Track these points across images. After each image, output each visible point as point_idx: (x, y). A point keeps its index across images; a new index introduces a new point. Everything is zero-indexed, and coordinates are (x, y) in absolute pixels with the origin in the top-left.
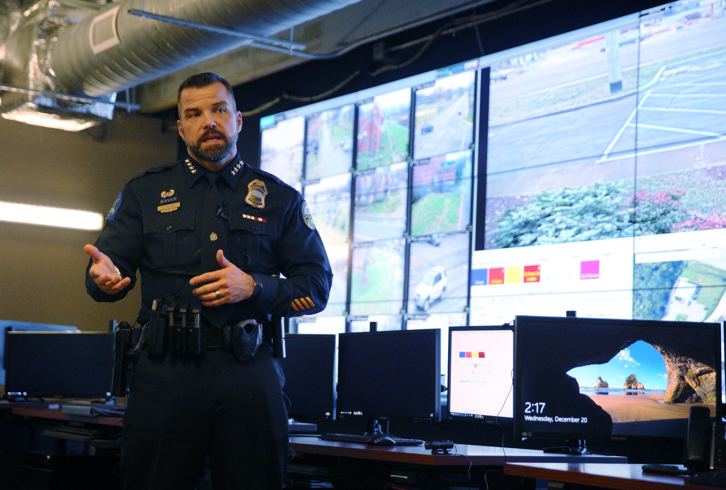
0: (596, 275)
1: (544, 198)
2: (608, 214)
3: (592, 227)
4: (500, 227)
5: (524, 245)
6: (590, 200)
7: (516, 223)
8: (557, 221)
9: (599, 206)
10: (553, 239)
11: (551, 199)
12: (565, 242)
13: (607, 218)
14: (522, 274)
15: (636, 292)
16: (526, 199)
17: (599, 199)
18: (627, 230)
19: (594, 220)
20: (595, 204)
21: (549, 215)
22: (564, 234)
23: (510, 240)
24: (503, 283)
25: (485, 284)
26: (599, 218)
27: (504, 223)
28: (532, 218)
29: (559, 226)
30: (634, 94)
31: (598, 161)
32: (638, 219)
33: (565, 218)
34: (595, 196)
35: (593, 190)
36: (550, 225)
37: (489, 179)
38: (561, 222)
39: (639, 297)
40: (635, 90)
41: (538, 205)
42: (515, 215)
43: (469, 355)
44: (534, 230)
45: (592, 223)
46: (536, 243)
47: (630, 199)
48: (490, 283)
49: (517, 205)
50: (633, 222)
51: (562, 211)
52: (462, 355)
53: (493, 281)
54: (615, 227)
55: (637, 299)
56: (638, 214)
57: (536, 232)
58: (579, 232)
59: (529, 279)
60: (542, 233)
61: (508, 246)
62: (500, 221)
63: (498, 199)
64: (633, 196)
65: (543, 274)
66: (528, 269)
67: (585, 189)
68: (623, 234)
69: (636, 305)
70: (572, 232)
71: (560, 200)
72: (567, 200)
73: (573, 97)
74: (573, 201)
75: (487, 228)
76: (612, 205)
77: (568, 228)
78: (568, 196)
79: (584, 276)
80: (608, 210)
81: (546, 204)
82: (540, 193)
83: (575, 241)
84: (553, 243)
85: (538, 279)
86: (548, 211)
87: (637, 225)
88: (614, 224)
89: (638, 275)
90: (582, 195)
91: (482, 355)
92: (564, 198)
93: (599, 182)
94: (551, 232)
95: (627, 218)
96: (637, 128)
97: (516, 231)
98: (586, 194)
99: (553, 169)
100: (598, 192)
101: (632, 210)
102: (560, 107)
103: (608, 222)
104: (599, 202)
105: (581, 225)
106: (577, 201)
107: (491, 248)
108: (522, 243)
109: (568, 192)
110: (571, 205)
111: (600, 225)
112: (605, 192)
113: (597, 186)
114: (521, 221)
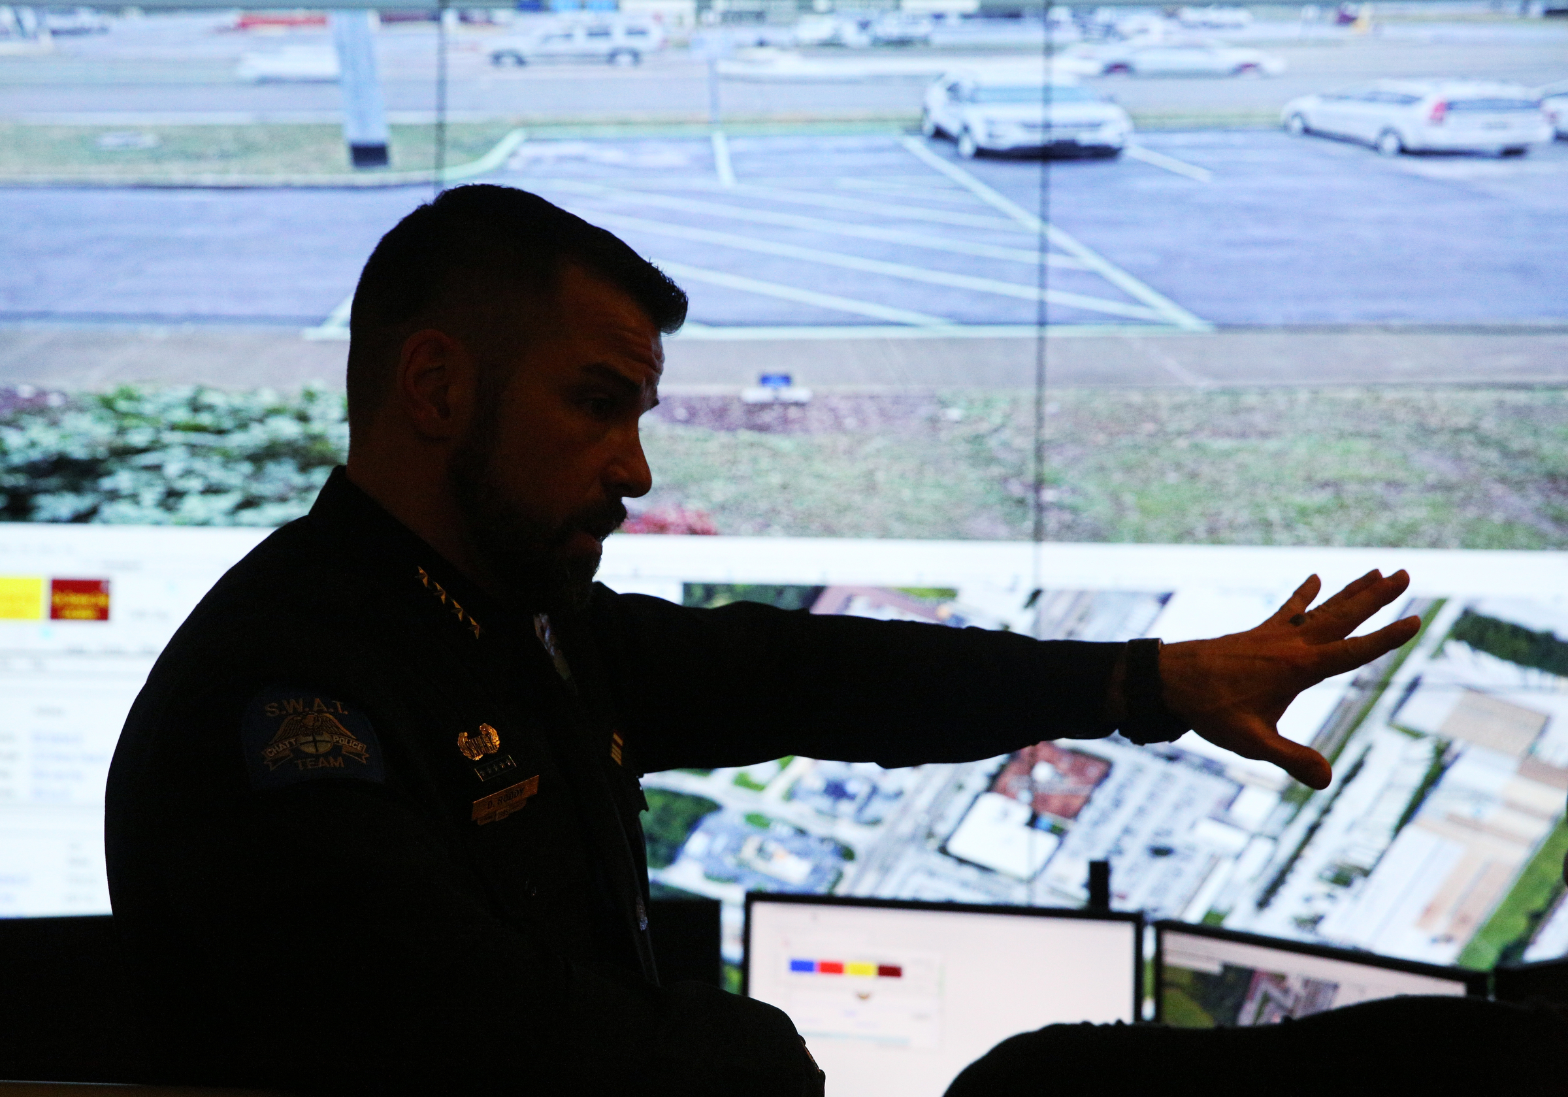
1: (123, 405)
3: (292, 494)
5: (54, 521)
6: (287, 429)
7: (18, 459)
8: (173, 468)
10: (159, 514)
11: (148, 408)
12: (204, 523)
14: (43, 598)
16: (54, 401)
17: (316, 427)
20: (301, 443)
21: (142, 452)
22: (194, 505)
28: (78, 452)
29: (180, 485)
30: (427, 184)
31: (312, 333)
33: (199, 465)
34: (303, 418)
35: (296, 402)
36: (145, 476)
38: (188, 473)
40: (431, 175)
41: (101, 419)
42: (13, 438)
44: (86, 484)
45: (293, 488)
46: (96, 518)
49: (21, 411)
51: (191, 445)
57: (95, 490)
58: (249, 503)
59: (66, 612)
60: (114, 495)
65: (118, 602)
66: (60, 586)
67: (268, 398)
70: (226, 502)
71: (181, 415)
72: (205, 419)
73: (225, 155)
74: (227, 423)
77: (212, 490)
78: (210, 408)
81: (127, 422)
82: (109, 390)
83: (236, 525)
84: (158, 523)
85: (103, 614)
86: (138, 438)
90: (256, 414)
92: (196, 410)
93: (317, 385)
94: (150, 496)
97: (20, 480)
98: (274, 412)
99: (161, 332)
100: (314, 410)
104: (315, 438)
105: (257, 488)
106: (243, 426)
108: (44, 514)
109: (209, 398)
110: (220, 432)
113: (310, 396)
114: (35, 455)
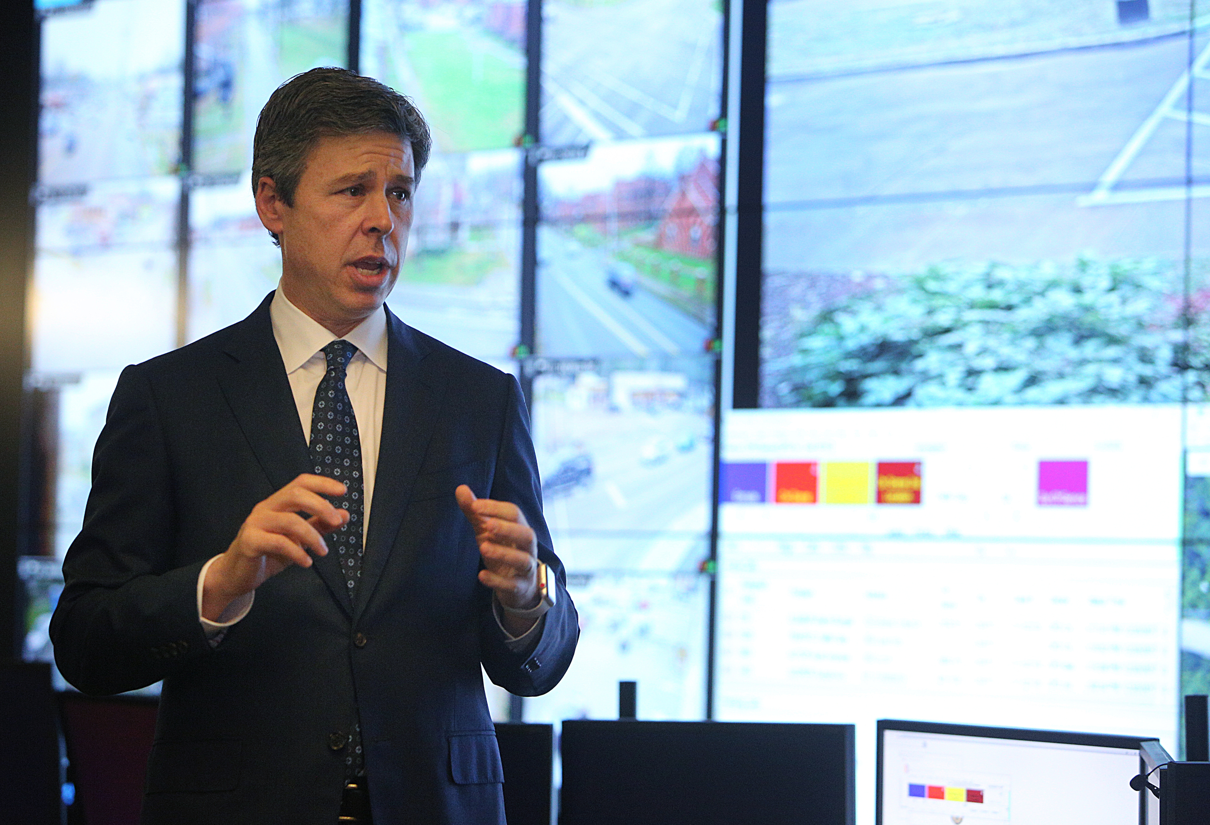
0: (1080, 498)
1: (932, 285)
2: (1112, 341)
3: (1068, 370)
4: (805, 351)
5: (879, 405)
6: (1063, 301)
7: (851, 344)
8: (971, 348)
9: (1089, 319)
10: (961, 395)
11: (951, 287)
12: (996, 403)
13: (1112, 352)
14: (870, 481)
15: (1187, 548)
16: (879, 284)
17: (1088, 298)
18: (1164, 387)
19: (1073, 353)
20: (1076, 314)
21: (947, 331)
22: (989, 384)
23: (836, 388)
24: (814, 500)
25: (763, 500)
26: (1090, 348)
27: (816, 343)
28: (898, 336)
29: (978, 363)
30: (1182, 34)
31: (1084, 200)
32: (1195, 361)
33: (992, 342)
34: (1077, 290)
35: (1071, 274)
36: (950, 356)
37: (772, 220)
38: (983, 351)
39: (1197, 563)
40: (1187, 27)
41: (915, 301)
42: (848, 324)
43: (937, 793)
44: (904, 366)
45: (1070, 362)
46: (911, 402)
47: (1172, 309)
48: (778, 500)
49: (854, 297)
50: (1181, 365)
51: (986, 323)
52: (916, 791)
53: (785, 495)
54: (1132, 378)
55: (1191, 564)
56: (1194, 345)
57: (911, 372)
58: (1033, 380)
59: (889, 497)
60: (925, 377)
61: (828, 403)
62: (803, 335)
63: (798, 276)
64: (1180, 301)
65: (929, 483)
66: (886, 469)
67: (1048, 270)
68: (1154, 394)
69: (1189, 580)
70: (1016, 378)
71: (978, 292)
72: (997, 295)
73: (1014, 24)
74: (1015, 299)
75: (766, 352)
76: (1125, 319)
77: (1003, 368)
78: (1001, 283)
79: (1045, 498)
80: (1113, 331)
81: (938, 302)
82: (921, 270)
83: (1023, 403)
84: (960, 404)
85: (916, 497)
86: (943, 319)
87: (1191, 377)
88: (1129, 369)
89: (1194, 506)
90: (1038, 287)
91: (975, 796)
92: (990, 286)
93: (1089, 254)
94: (954, 376)
95: (1165, 354)
96: (1190, 124)
97: (851, 366)
98: (1053, 284)
99: (959, 209)
100: (1086, 281)
101: (1178, 336)
102: (975, 45)
103: (1116, 361)
104: (1088, 309)
105: (1039, 364)
106: (1028, 301)
107: (779, 404)
108: (870, 399)
109: (1000, 274)
110: (1009, 308)
111: (1091, 369)
112: (1105, 283)
113: (1083, 265)
114: (865, 339)
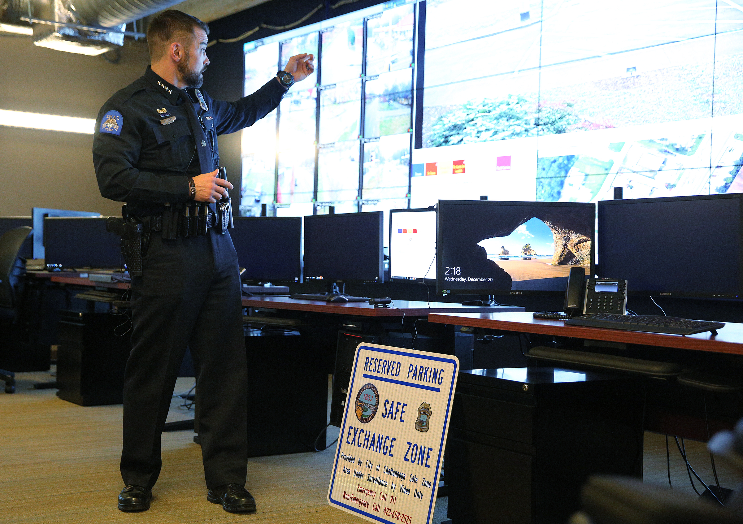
0: (508, 167)
1: (468, 107)
2: (518, 119)
3: (505, 129)
4: (434, 130)
5: (453, 144)
6: (504, 108)
7: (447, 127)
8: (478, 125)
9: (511, 112)
10: (476, 139)
11: (473, 107)
12: (485, 141)
13: (518, 122)
14: (452, 167)
15: (538, 180)
16: (454, 108)
17: (511, 106)
18: (532, 131)
19: (507, 123)
20: (508, 111)
21: (472, 120)
22: (484, 135)
23: (443, 140)
24: (436, 174)
25: (423, 175)
26: (511, 121)
27: (436, 127)
28: (459, 123)
29: (480, 129)
30: (539, 22)
31: (510, 76)
32: (541, 123)
33: (484, 122)
34: (509, 104)
35: (506, 99)
36: (473, 127)
37: (426, 91)
38: (482, 125)
39: (541, 184)
40: (540, 19)
41: (464, 112)
42: (445, 120)
43: (405, 231)
44: (460, 132)
45: (506, 126)
46: (462, 142)
47: (535, 107)
48: (426, 175)
49: (448, 113)
50: (537, 125)
51: (483, 116)
52: (400, 231)
53: (428, 173)
54: (524, 129)
55: (539, 185)
56: (541, 118)
57: (462, 133)
58: (496, 133)
59: (456, 171)
60: (467, 134)
61: (440, 145)
62: (434, 125)
63: (433, 107)
64: (537, 104)
65: (466, 166)
66: (456, 163)
67: (500, 99)
68: (529, 134)
69: (538, 190)
70: (491, 132)
71: (481, 108)
72: (486, 108)
73: (491, 25)
74: (491, 109)
75: (424, 131)
76: (522, 112)
77: (487, 130)
78: (487, 104)
79: (499, 168)
80: (518, 115)
81: (470, 112)
82: (466, 103)
83: (493, 140)
84: (476, 142)
85: (464, 172)
86: (471, 117)
87: (540, 127)
88: (522, 126)
89: (540, 167)
90: (498, 104)
91: (415, 231)
92: (484, 106)
93: (511, 93)
94: (474, 134)
95: (533, 122)
96: (541, 49)
97: (447, 133)
98: (501, 103)
99: (475, 83)
100: (511, 101)
101: (536, 115)
102: (480, 33)
103: (518, 125)
104: (511, 110)
105: (497, 128)
106: (494, 109)
107: (427, 146)
108: (451, 143)
109: (486, 102)
110: (489, 112)
111: (512, 128)
112: (516, 101)
113: (510, 96)
114: (450, 125)
